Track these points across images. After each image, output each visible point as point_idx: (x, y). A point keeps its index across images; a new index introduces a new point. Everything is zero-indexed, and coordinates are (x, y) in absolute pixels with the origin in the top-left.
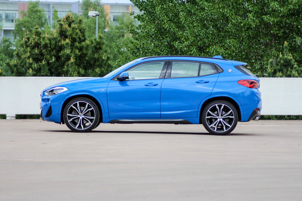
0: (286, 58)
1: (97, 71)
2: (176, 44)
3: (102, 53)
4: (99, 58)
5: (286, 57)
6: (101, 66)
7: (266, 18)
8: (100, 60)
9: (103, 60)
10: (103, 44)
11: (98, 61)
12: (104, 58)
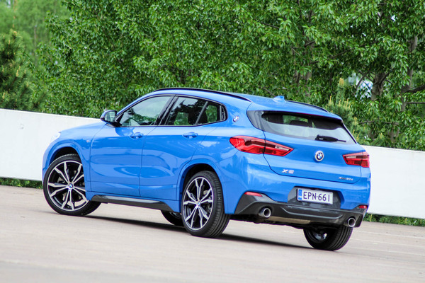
0: (339, 108)
1: (3, 97)
2: (138, 62)
3: (15, 66)
4: (8, 75)
5: (340, 105)
6: (12, 88)
7: (308, 31)
8: (10, 78)
9: (16, 78)
10: (18, 48)
11: (6, 79)
12: (17, 75)
